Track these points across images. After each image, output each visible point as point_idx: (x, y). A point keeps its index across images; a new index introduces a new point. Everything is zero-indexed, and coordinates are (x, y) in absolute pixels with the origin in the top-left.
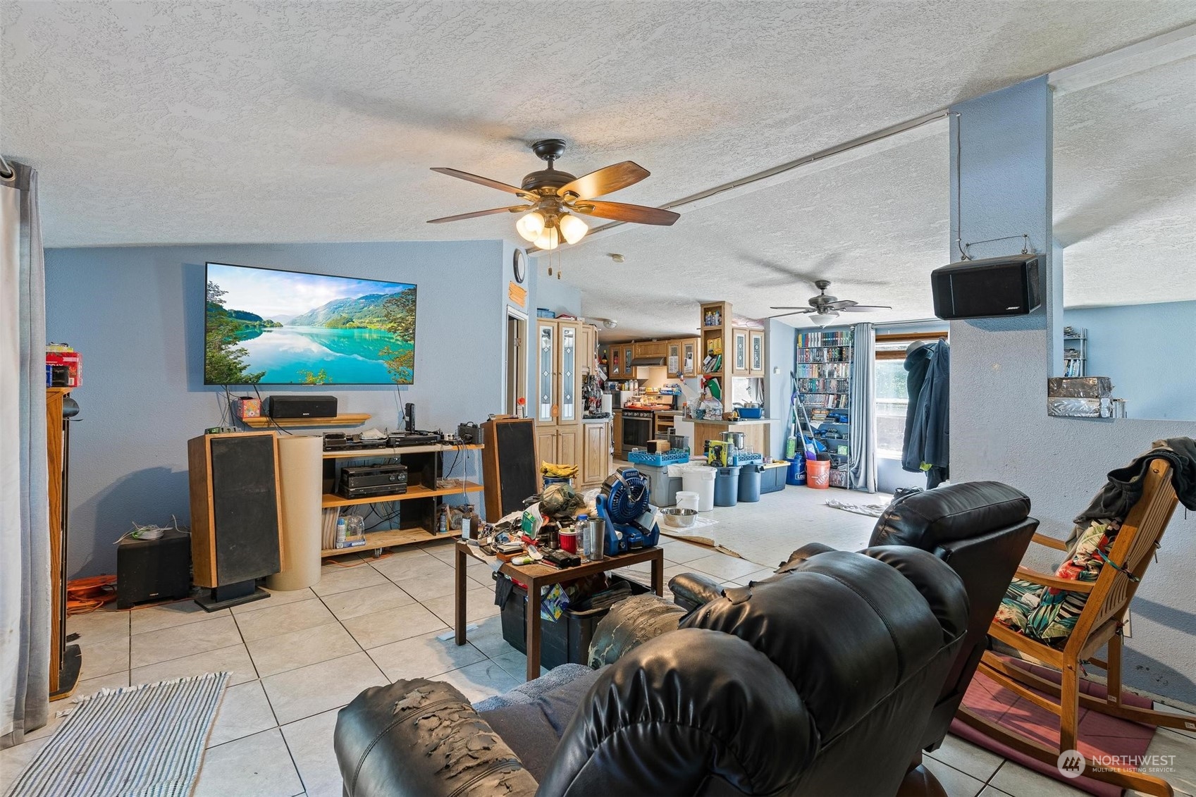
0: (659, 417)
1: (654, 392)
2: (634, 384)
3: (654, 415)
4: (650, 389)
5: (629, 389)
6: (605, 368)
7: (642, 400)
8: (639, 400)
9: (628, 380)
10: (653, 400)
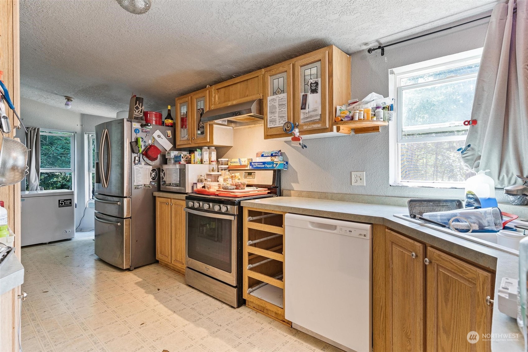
0: (252, 213)
1: (241, 166)
2: (210, 154)
3: (241, 209)
4: (235, 162)
5: (202, 162)
6: (169, 132)
7: (221, 179)
8: (216, 179)
9: (201, 148)
10: (240, 178)
